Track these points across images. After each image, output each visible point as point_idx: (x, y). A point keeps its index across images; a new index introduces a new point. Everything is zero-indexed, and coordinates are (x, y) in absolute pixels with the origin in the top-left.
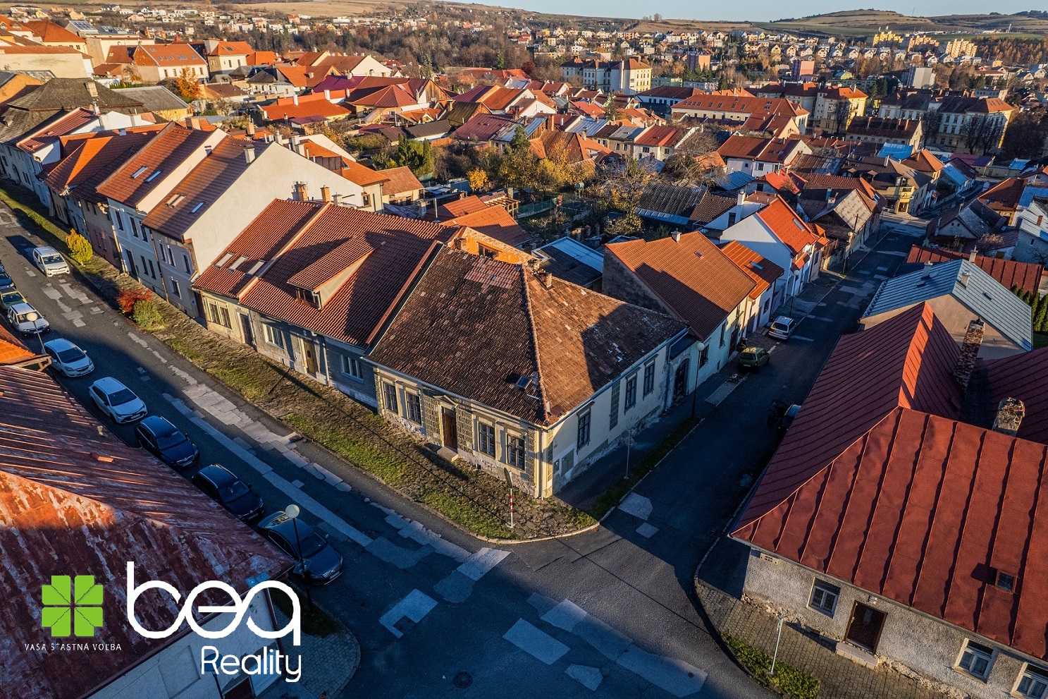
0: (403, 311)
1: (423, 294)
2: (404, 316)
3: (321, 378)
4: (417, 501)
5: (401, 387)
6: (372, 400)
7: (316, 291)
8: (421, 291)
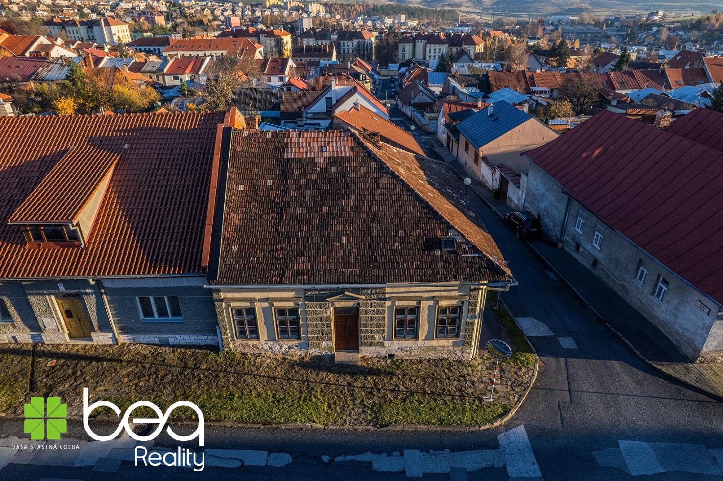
0: (228, 213)
1: (241, 187)
2: (234, 219)
3: (101, 339)
4: (381, 426)
5: (266, 304)
6: (211, 337)
7: (75, 223)
8: (237, 185)
